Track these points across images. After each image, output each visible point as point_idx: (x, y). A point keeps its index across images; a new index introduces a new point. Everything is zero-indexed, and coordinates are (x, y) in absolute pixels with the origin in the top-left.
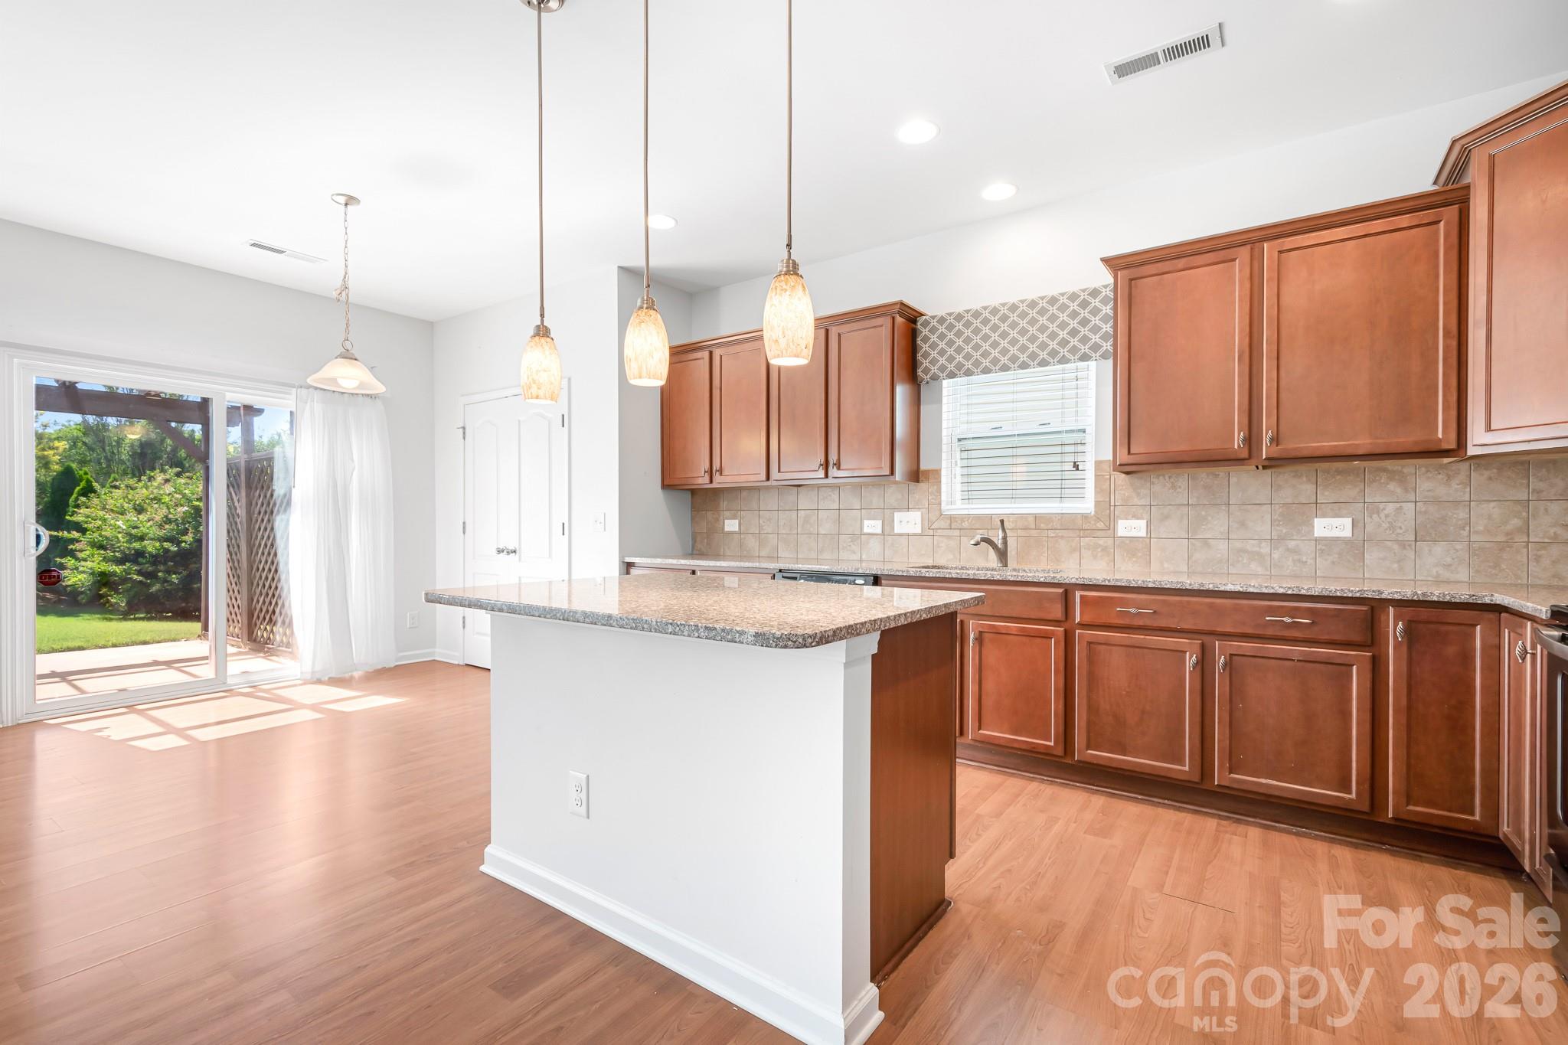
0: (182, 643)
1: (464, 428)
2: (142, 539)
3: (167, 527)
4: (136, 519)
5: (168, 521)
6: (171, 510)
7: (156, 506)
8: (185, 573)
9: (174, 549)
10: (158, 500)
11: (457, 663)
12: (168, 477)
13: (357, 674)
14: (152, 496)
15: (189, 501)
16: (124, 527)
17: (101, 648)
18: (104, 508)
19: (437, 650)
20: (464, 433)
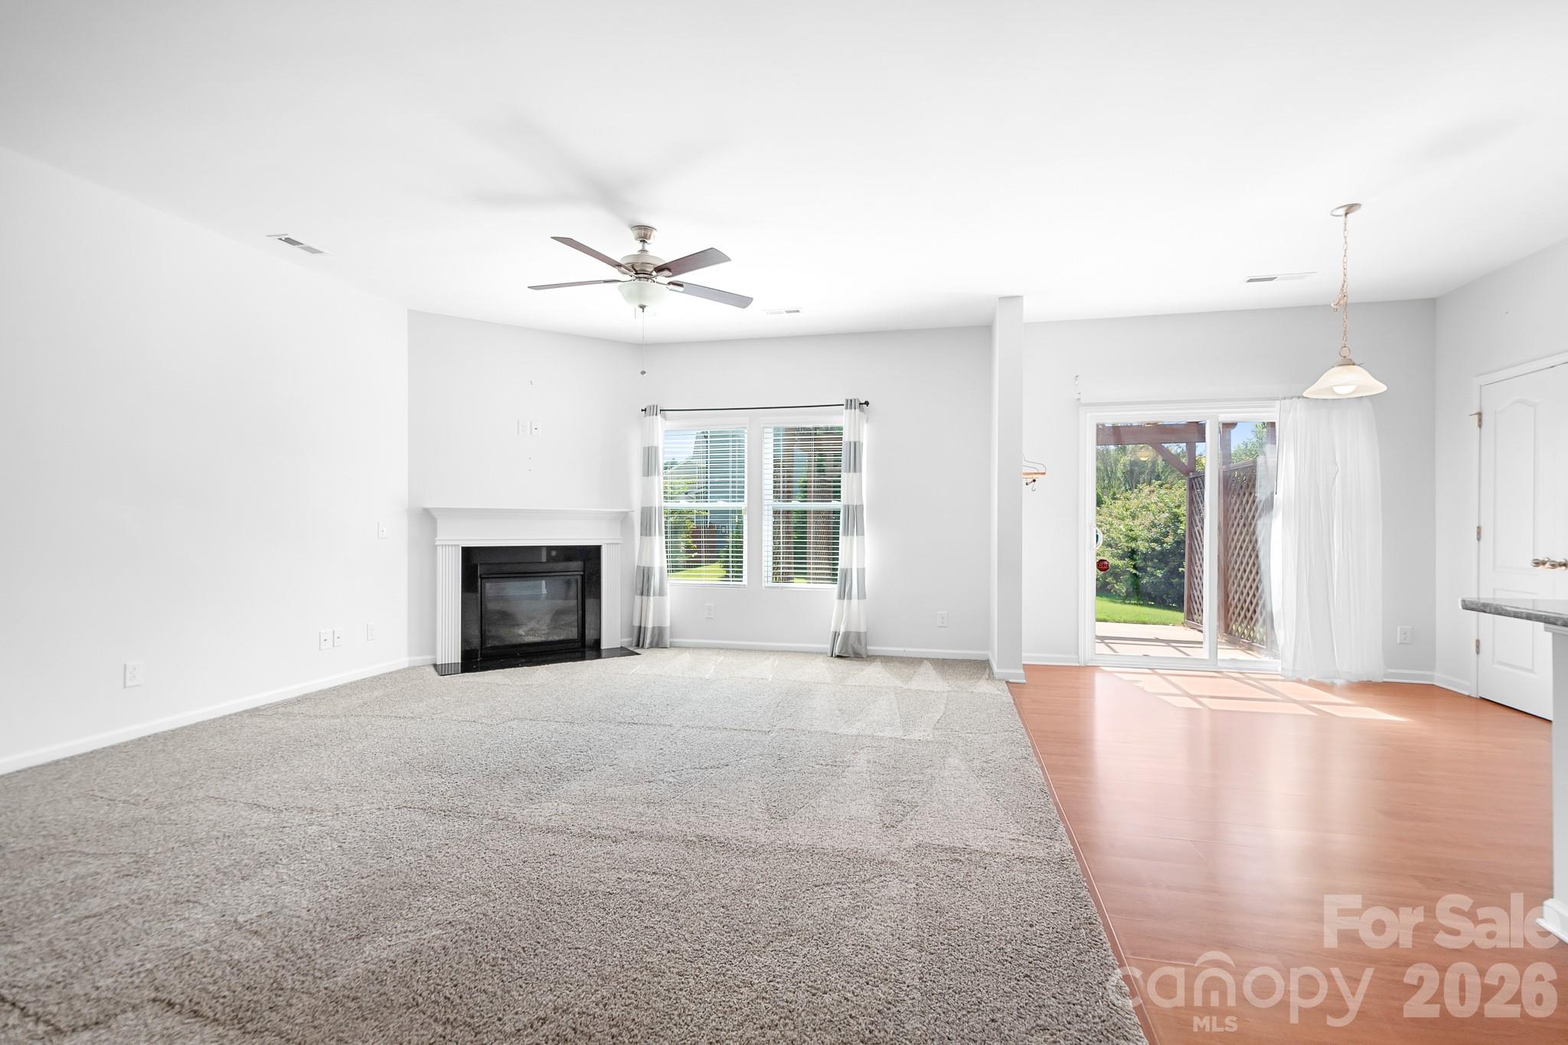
0: (1170, 627)
2: (1135, 539)
3: (1154, 530)
4: (1131, 523)
5: (1154, 525)
6: (1157, 517)
8: (1166, 569)
9: (1158, 548)
10: (1146, 508)
11: (1467, 694)
12: (1152, 489)
13: (1339, 682)
14: (1141, 505)
16: (1124, 530)
17: (1117, 622)
18: (1111, 515)
19: (1437, 674)
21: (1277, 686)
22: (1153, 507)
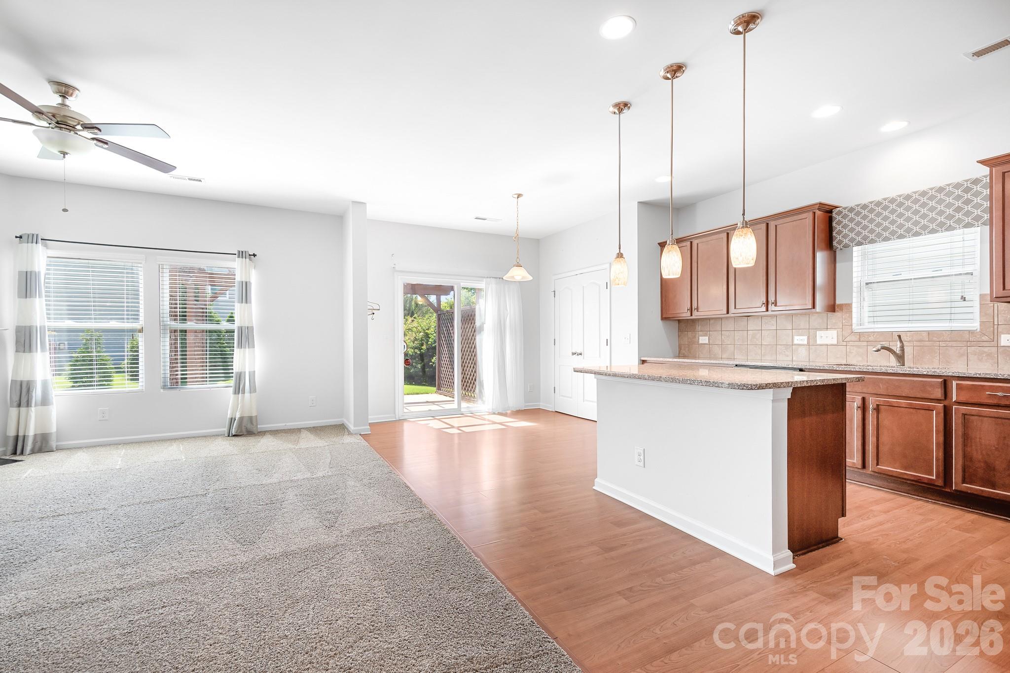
0: (430, 394)
1: (554, 291)
3: (416, 342)
5: (416, 339)
7: (410, 333)
11: (551, 410)
13: (509, 412)
15: (424, 330)
19: (541, 403)
20: (555, 294)
21: (487, 417)
22: (415, 329)
